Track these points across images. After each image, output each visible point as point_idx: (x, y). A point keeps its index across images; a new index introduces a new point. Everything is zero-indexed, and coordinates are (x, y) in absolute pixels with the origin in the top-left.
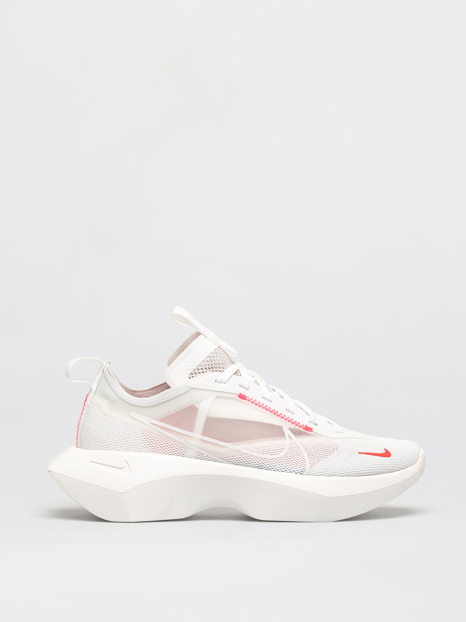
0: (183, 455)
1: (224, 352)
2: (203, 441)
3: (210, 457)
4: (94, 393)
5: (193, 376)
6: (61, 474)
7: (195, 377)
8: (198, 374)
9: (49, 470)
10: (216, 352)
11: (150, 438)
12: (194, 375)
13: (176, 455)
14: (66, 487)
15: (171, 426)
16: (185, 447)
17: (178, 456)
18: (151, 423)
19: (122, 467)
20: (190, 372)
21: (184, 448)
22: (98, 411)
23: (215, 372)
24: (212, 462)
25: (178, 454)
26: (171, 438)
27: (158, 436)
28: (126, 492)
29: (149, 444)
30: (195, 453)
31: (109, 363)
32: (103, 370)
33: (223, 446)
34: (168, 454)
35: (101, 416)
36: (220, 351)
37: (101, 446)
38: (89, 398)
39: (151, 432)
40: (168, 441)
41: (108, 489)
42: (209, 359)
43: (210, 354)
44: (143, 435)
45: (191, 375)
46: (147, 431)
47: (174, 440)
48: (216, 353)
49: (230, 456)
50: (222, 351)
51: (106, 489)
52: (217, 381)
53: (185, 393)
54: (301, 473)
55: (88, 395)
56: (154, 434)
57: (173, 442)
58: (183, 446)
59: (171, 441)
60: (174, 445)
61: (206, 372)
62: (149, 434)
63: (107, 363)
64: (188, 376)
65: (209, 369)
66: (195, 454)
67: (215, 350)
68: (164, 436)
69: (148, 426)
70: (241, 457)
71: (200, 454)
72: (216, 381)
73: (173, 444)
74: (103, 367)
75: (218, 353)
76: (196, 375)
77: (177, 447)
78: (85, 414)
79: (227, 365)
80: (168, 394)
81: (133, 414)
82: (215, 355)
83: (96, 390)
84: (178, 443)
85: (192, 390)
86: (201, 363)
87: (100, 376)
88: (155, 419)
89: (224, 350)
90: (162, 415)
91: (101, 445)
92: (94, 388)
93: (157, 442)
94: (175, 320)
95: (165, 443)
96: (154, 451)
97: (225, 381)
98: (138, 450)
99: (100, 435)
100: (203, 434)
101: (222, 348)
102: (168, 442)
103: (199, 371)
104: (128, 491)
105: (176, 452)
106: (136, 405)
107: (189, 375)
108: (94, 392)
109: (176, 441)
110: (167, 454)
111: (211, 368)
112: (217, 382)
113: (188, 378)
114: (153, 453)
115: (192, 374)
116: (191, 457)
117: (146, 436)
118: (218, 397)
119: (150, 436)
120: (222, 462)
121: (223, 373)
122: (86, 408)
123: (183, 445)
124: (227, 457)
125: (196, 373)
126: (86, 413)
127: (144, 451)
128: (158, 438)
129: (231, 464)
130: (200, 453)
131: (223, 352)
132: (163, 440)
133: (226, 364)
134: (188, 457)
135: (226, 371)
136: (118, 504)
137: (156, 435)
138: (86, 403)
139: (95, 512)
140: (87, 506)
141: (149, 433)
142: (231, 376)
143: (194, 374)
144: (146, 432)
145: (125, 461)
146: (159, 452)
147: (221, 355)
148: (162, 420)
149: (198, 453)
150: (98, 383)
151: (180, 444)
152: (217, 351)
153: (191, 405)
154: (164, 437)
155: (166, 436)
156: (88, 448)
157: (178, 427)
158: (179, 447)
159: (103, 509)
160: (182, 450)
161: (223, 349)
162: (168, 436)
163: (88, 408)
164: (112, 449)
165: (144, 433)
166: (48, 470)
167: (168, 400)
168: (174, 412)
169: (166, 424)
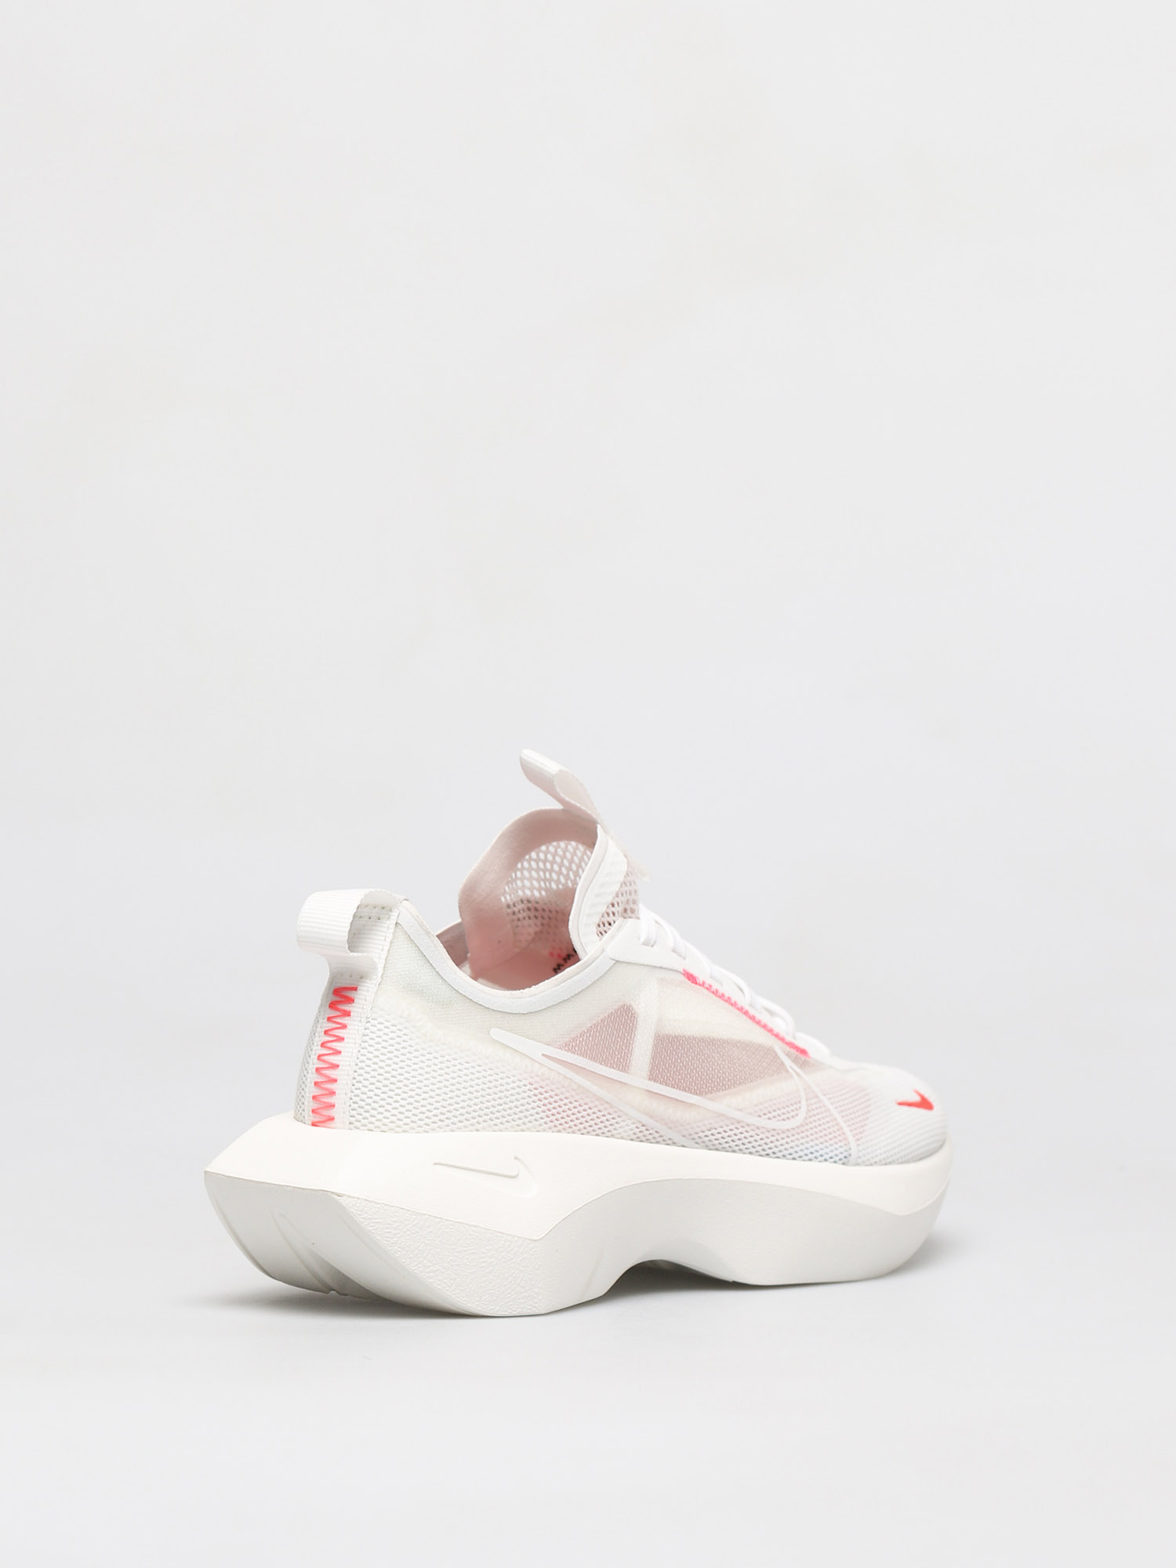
0: (610, 1134)
2: (650, 1093)
3: (661, 1134)
4: (380, 984)
5: (604, 928)
7: (609, 932)
11: (545, 1095)
12: (607, 926)
13: (596, 1134)
15: (587, 1060)
16: (614, 1112)
17: (600, 1135)
18: (543, 1055)
21: (613, 1115)
22: (405, 1030)
24: (662, 1147)
25: (600, 1131)
26: (587, 1091)
27: (563, 1087)
28: (543, 1238)
29: (545, 1108)
30: (634, 1126)
32: (395, 921)
33: (692, 1105)
34: (582, 1133)
35: (417, 1044)
38: (365, 996)
39: (549, 1079)
40: (581, 1099)
41: (501, 1233)
42: (624, 888)
43: (625, 877)
46: (537, 1076)
47: (590, 1094)
49: (704, 1129)
51: (496, 1234)
53: (605, 973)
54: (845, 1161)
56: (552, 1083)
57: (591, 1101)
58: (610, 1111)
59: (586, 1100)
60: (594, 1110)
62: (542, 1084)
64: (594, 929)
66: (633, 1130)
68: (574, 1087)
69: (540, 1063)
70: (727, 1129)
71: (643, 1129)
73: (591, 1105)
77: (599, 1114)
78: (359, 1040)
80: (574, 978)
81: (495, 1033)
83: (383, 974)
84: (601, 1104)
85: (616, 966)
86: (614, 898)
88: (550, 1045)
90: (566, 1033)
93: (560, 1103)
95: (576, 1104)
96: (556, 1126)
100: (653, 1077)
102: (581, 1102)
103: (609, 919)
104: (547, 1235)
106: (504, 1011)
107: (597, 928)
108: (379, 981)
110: (579, 1132)
112: (643, 944)
113: (598, 937)
115: (599, 926)
116: (624, 1138)
119: (545, 1088)
120: (683, 1146)
122: (357, 1022)
123: (612, 1107)
124: (697, 1130)
128: (562, 1093)
129: (703, 1148)
130: (643, 1126)
132: (572, 1096)
134: (620, 1136)
137: (558, 1085)
141: (543, 1081)
143: (606, 923)
144: (536, 1079)
146: (564, 1129)
148: (569, 1047)
149: (639, 1125)
150: (385, 955)
151: (606, 1106)
153: (621, 1004)
154: (573, 1090)
155: (578, 1087)
160: (608, 1121)
162: (582, 1087)
163: (368, 1022)
165: (532, 1081)
167: (577, 992)
168: (589, 1025)
169: (576, 1056)
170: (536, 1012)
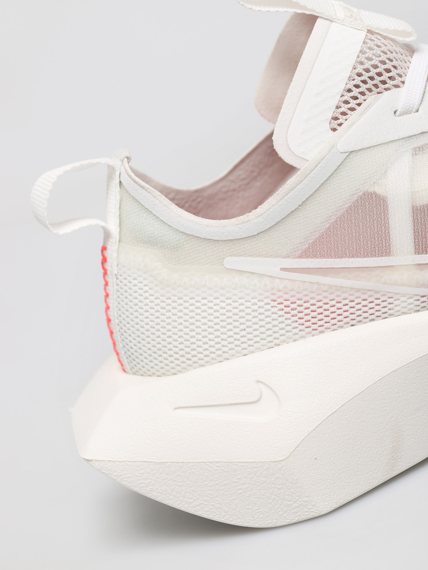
0: (386, 315)
1: (385, 38)
2: (421, 266)
4: (120, 241)
5: (339, 122)
6: (119, 462)
7: (346, 124)
8: (349, 112)
9: (87, 458)
10: (368, 45)
11: (293, 306)
12: (342, 119)
13: (368, 320)
14: (141, 485)
15: (333, 259)
16: (383, 295)
17: (373, 320)
18: (282, 269)
19: (256, 399)
20: (330, 115)
21: (383, 299)
22: (145, 282)
23: (386, 93)
25: (373, 317)
26: (342, 287)
27: (312, 292)
28: (289, 456)
29: (296, 318)
30: (411, 301)
31: (126, 159)
32: (118, 180)
34: (350, 325)
35: (156, 292)
36: (375, 39)
37: (184, 362)
38: (111, 254)
39: (292, 290)
40: (338, 296)
41: (245, 462)
42: (360, 69)
43: (358, 57)
44: (275, 304)
45: (336, 122)
46: (279, 291)
47: (352, 289)
48: (370, 48)
50: (379, 37)
51: (240, 464)
52: (398, 113)
53: (336, 170)
55: (104, 249)
56: (298, 293)
57: (350, 295)
58: (377, 296)
59: (344, 295)
60: (357, 301)
61: (365, 100)
62: (287, 297)
63: (122, 161)
64: (328, 127)
65: (370, 90)
66: (412, 304)
67: (364, 43)
68: (325, 288)
69: (279, 278)
72: (395, 113)
73: (352, 298)
74: (117, 174)
75: (375, 47)
76: (345, 117)
77: (365, 303)
78: (115, 296)
79: (403, 64)
80: (298, 187)
81: (230, 262)
82: (369, 54)
83: (120, 232)
84: (363, 294)
85: (351, 156)
86: (346, 84)
87: (118, 197)
88: (287, 257)
89: (385, 34)
90: (302, 241)
91: (184, 359)
92: (113, 227)
93: (313, 308)
94: (246, 5)
95: (333, 303)
96: (313, 330)
97: (417, 103)
98: (277, 341)
99: (173, 336)
101: (377, 31)
102: (338, 299)
103: (349, 106)
104: (293, 451)
105: (366, 315)
106: (230, 238)
107: (330, 123)
108: (118, 239)
109: (358, 290)
110: (345, 326)
111: (373, 88)
112: (400, 115)
113: (331, 132)
114: (313, 336)
115: (336, 119)
116: (404, 313)
117: (282, 303)
118: (418, 150)
119: (292, 300)
121: (403, 89)
122: (110, 279)
123: (377, 292)
125: (344, 114)
126: (118, 291)
127: (291, 338)
128: (312, 298)
130: (423, 297)
131: (383, 41)
132: (325, 297)
133: (400, 63)
134: (398, 313)
135: (407, 79)
136: (280, 487)
137: (305, 293)
138: (108, 266)
139: (231, 519)
140: (208, 511)
141: (286, 293)
142: (423, 87)
143: (340, 116)
144: (279, 294)
145: (258, 382)
146: (326, 329)
147: (382, 49)
148: (306, 254)
149: (418, 298)
150: (118, 214)
151: (370, 293)
152: (371, 44)
153: (361, 194)
154: (324, 291)
155: (330, 287)
156: (154, 374)
157: (349, 257)
158: (370, 300)
159: (247, 507)
160: (379, 305)
161: (381, 33)
162: (335, 286)
163: (117, 279)
164: (214, 361)
165: (274, 297)
166: (84, 459)
167: (304, 200)
168: (327, 226)
169: (318, 260)
170: (267, 230)
